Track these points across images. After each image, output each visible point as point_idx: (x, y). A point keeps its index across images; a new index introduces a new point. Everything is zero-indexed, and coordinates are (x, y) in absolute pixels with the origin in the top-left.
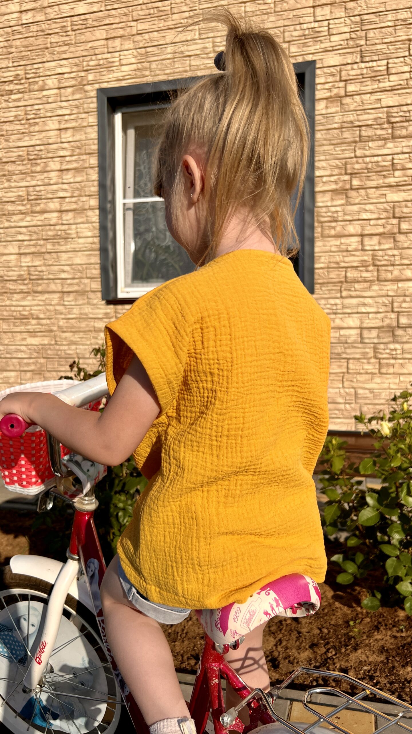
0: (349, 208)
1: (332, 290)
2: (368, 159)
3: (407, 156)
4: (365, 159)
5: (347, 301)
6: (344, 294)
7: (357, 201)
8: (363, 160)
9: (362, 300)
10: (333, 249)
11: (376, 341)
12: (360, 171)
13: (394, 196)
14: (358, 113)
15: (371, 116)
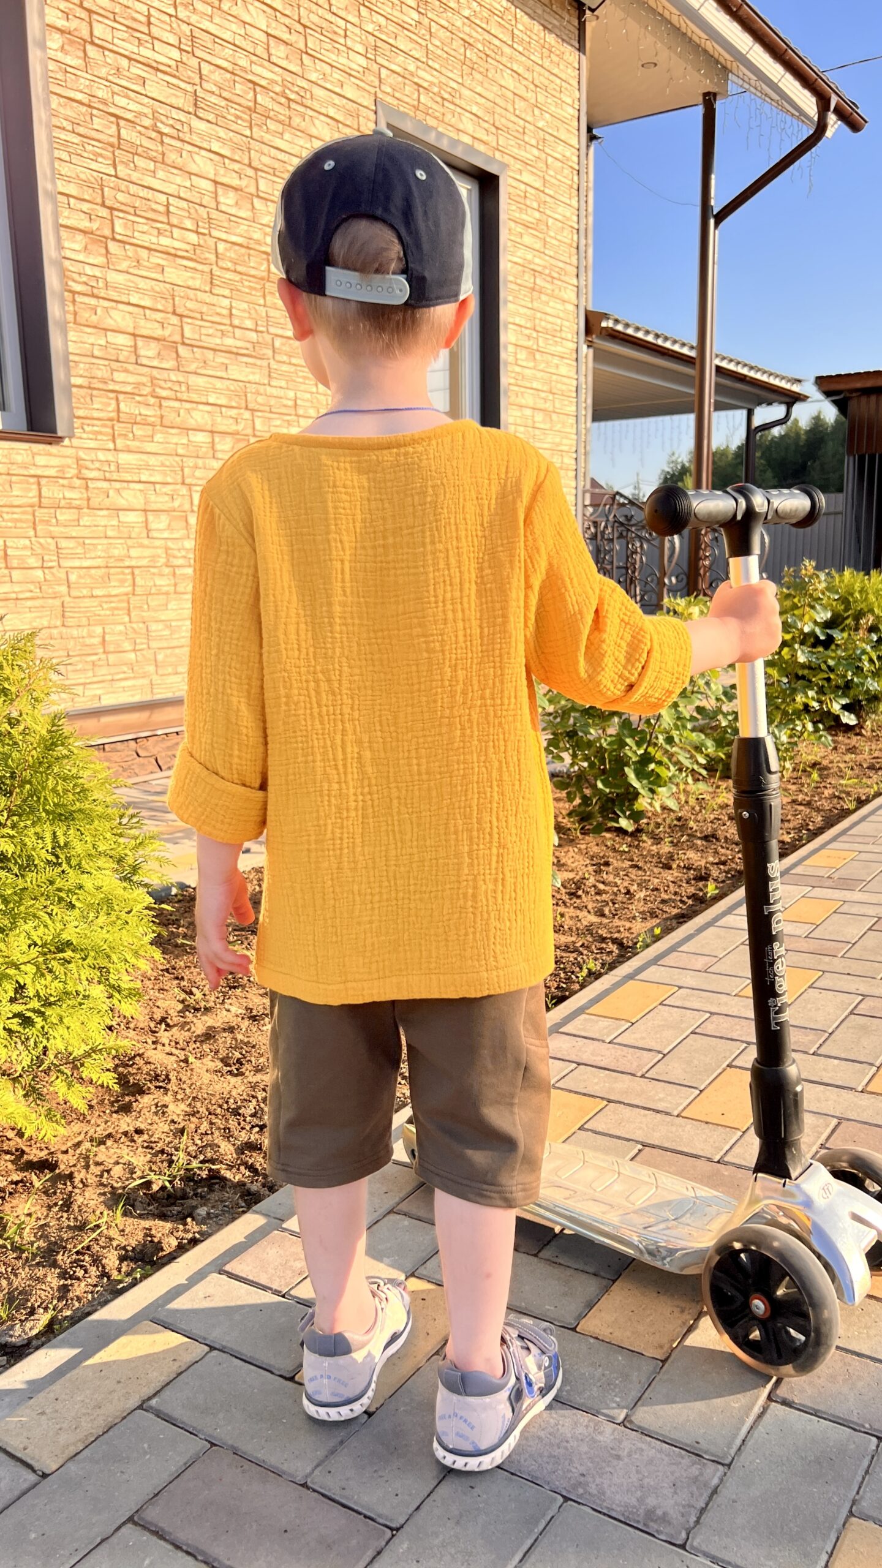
0: (112, 277)
1: (100, 433)
2: (133, 189)
3: (184, 204)
4: (131, 185)
5: (124, 458)
6: (120, 443)
7: (124, 266)
8: (127, 187)
9: (144, 457)
10: (97, 353)
11: (166, 535)
12: (123, 208)
13: (173, 274)
14: (116, 89)
15: (133, 106)
